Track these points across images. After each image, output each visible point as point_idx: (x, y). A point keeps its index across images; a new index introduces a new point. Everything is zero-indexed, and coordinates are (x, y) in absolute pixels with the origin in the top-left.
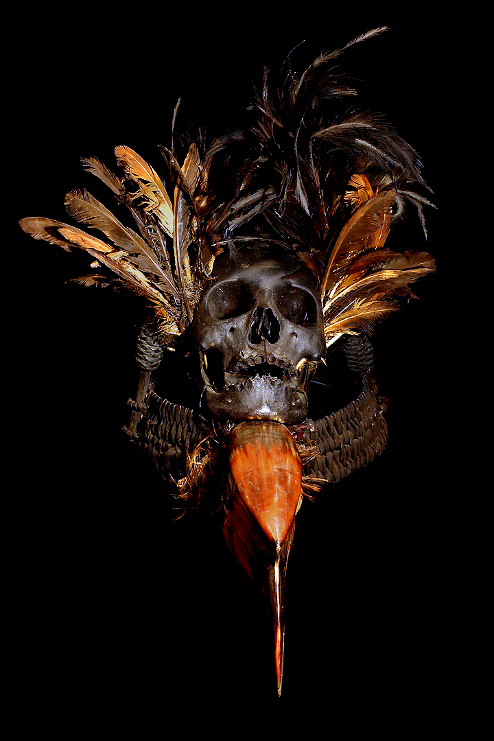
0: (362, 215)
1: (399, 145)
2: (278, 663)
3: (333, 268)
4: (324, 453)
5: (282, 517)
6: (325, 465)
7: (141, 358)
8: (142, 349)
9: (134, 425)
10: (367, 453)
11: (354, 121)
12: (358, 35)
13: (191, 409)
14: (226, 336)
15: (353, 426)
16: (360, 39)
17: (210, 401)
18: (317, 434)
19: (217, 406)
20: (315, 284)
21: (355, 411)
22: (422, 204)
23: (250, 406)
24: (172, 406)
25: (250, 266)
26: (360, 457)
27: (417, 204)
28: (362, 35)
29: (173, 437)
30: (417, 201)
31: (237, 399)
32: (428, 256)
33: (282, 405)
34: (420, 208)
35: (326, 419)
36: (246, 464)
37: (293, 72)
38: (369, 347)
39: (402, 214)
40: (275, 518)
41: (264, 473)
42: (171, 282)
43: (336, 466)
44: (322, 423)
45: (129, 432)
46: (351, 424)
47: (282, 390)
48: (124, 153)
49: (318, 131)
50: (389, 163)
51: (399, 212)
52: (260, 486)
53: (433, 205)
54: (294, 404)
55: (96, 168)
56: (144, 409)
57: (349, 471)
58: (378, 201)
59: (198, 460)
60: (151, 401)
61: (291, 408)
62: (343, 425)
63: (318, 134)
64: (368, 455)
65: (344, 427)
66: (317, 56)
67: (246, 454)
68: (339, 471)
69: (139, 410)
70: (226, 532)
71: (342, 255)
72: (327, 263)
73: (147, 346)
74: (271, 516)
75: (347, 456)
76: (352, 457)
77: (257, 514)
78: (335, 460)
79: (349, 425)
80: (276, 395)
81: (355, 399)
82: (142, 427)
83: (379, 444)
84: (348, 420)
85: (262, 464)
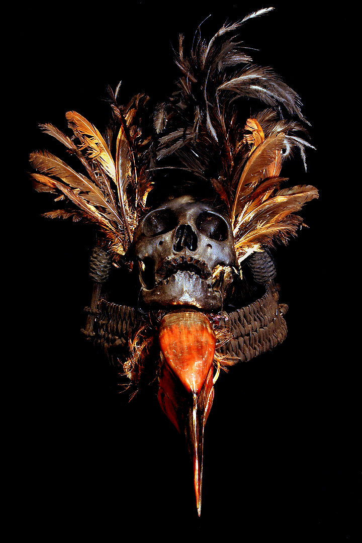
0: (260, 153)
1: (284, 90)
2: (197, 487)
3: (240, 197)
4: (237, 338)
5: (198, 373)
6: (238, 347)
7: (93, 273)
8: (94, 266)
9: (90, 327)
10: (272, 340)
11: (250, 74)
12: (251, 13)
13: (132, 307)
14: (156, 248)
15: (259, 319)
16: (253, 16)
17: (144, 296)
18: (230, 322)
19: (149, 299)
20: (227, 212)
21: (260, 307)
22: (304, 146)
23: (174, 295)
24: (118, 307)
25: (174, 198)
26: (266, 343)
27: (301, 146)
28: (254, 13)
29: (120, 331)
30: (301, 143)
31: (164, 290)
32: (312, 188)
33: (199, 294)
34: (302, 148)
35: (237, 312)
36: (171, 338)
37: (202, 40)
38: (270, 262)
39: (290, 154)
40: (192, 374)
41: (185, 345)
42: (115, 212)
43: (246, 348)
44: (234, 314)
45: (85, 332)
46: (258, 316)
47: (199, 282)
48: (73, 116)
49: (222, 83)
50: (276, 100)
51: (287, 152)
52: (182, 353)
53: (313, 147)
54: (209, 295)
55: (51, 131)
56: (97, 313)
57: (257, 353)
58: (271, 141)
59: (138, 344)
60: (103, 306)
61: (207, 297)
62: (251, 317)
63: (223, 86)
64: (272, 342)
65: (252, 319)
66: (220, 27)
67: (172, 332)
68: (249, 353)
69: (93, 314)
70: (159, 397)
71: (246, 185)
72: (235, 193)
73: (98, 263)
74: (189, 373)
75: (255, 341)
76: (260, 342)
77: (179, 372)
78: (246, 344)
79: (256, 317)
80: (194, 286)
81: (260, 298)
82: (97, 327)
83: (281, 335)
84: (255, 313)
85: (184, 338)
